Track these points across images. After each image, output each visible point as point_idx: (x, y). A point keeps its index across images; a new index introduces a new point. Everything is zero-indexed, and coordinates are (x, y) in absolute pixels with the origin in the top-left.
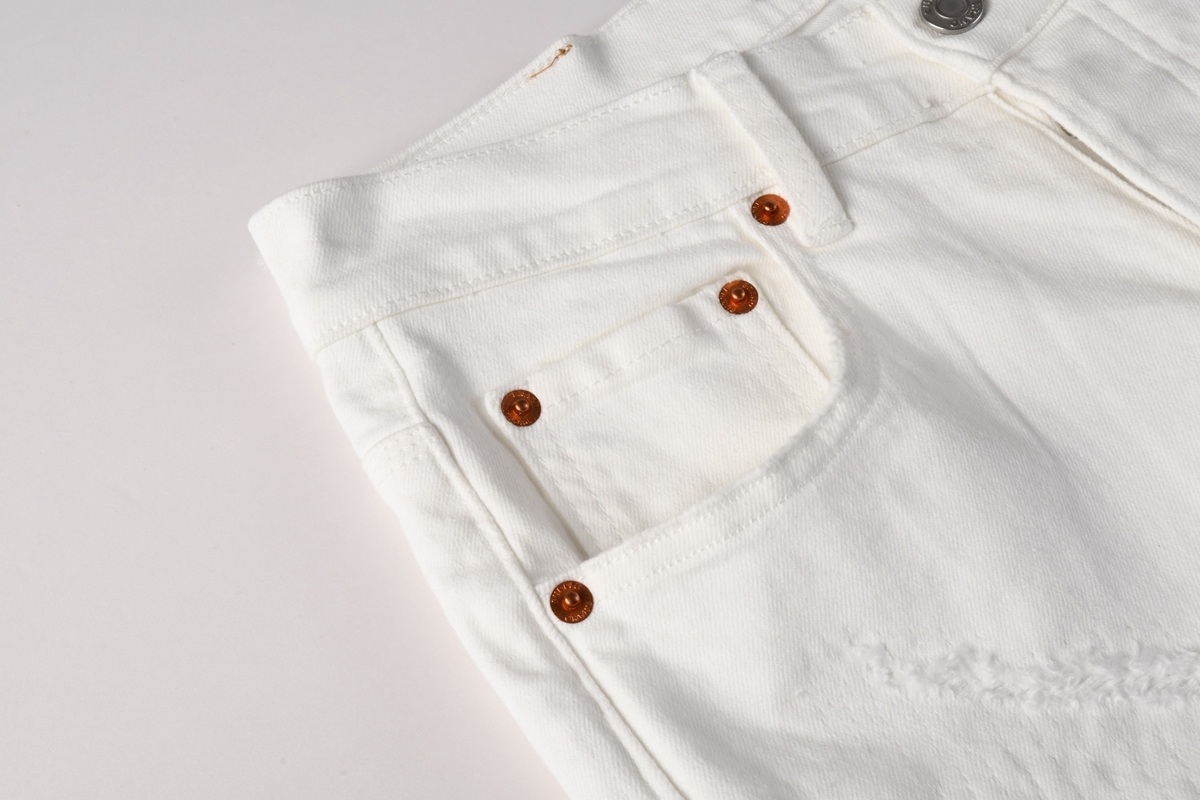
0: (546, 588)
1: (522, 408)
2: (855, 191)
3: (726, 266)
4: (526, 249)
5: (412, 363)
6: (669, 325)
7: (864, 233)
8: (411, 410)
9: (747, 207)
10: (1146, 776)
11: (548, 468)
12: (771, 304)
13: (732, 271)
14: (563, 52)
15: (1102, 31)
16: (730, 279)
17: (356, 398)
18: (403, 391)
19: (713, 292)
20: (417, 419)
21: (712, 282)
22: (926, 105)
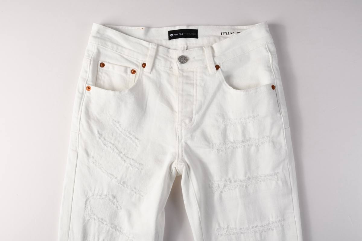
0: (87, 85)
1: (102, 65)
2: (154, 71)
3: (135, 68)
4: (117, 49)
5: (96, 51)
6: (123, 69)
7: (151, 75)
8: (91, 57)
9: (142, 63)
10: (122, 145)
11: (100, 73)
12: (136, 74)
13: (135, 69)
14: (143, 29)
15: (194, 75)
16: (134, 69)
17: (88, 51)
18: (92, 54)
19: (131, 69)
20: (90, 59)
21: (132, 68)
22: (171, 67)
